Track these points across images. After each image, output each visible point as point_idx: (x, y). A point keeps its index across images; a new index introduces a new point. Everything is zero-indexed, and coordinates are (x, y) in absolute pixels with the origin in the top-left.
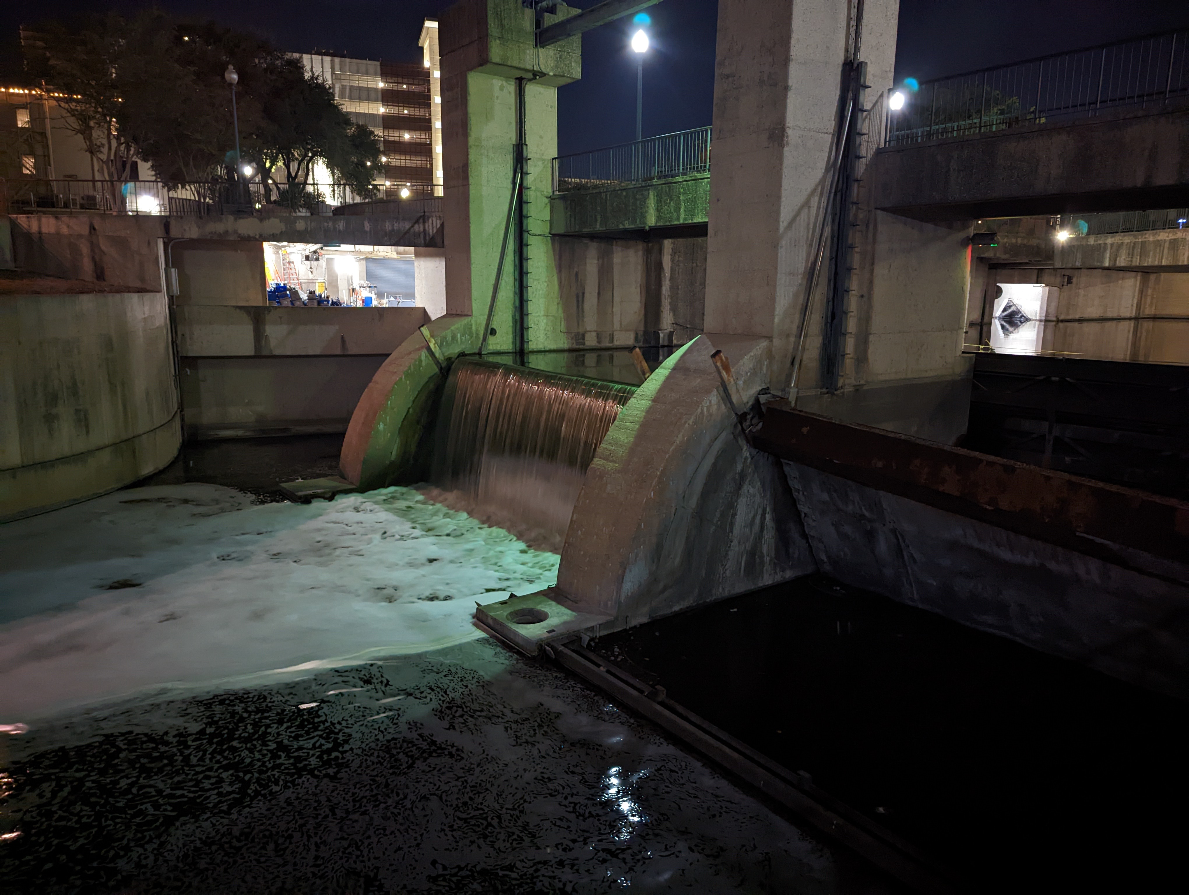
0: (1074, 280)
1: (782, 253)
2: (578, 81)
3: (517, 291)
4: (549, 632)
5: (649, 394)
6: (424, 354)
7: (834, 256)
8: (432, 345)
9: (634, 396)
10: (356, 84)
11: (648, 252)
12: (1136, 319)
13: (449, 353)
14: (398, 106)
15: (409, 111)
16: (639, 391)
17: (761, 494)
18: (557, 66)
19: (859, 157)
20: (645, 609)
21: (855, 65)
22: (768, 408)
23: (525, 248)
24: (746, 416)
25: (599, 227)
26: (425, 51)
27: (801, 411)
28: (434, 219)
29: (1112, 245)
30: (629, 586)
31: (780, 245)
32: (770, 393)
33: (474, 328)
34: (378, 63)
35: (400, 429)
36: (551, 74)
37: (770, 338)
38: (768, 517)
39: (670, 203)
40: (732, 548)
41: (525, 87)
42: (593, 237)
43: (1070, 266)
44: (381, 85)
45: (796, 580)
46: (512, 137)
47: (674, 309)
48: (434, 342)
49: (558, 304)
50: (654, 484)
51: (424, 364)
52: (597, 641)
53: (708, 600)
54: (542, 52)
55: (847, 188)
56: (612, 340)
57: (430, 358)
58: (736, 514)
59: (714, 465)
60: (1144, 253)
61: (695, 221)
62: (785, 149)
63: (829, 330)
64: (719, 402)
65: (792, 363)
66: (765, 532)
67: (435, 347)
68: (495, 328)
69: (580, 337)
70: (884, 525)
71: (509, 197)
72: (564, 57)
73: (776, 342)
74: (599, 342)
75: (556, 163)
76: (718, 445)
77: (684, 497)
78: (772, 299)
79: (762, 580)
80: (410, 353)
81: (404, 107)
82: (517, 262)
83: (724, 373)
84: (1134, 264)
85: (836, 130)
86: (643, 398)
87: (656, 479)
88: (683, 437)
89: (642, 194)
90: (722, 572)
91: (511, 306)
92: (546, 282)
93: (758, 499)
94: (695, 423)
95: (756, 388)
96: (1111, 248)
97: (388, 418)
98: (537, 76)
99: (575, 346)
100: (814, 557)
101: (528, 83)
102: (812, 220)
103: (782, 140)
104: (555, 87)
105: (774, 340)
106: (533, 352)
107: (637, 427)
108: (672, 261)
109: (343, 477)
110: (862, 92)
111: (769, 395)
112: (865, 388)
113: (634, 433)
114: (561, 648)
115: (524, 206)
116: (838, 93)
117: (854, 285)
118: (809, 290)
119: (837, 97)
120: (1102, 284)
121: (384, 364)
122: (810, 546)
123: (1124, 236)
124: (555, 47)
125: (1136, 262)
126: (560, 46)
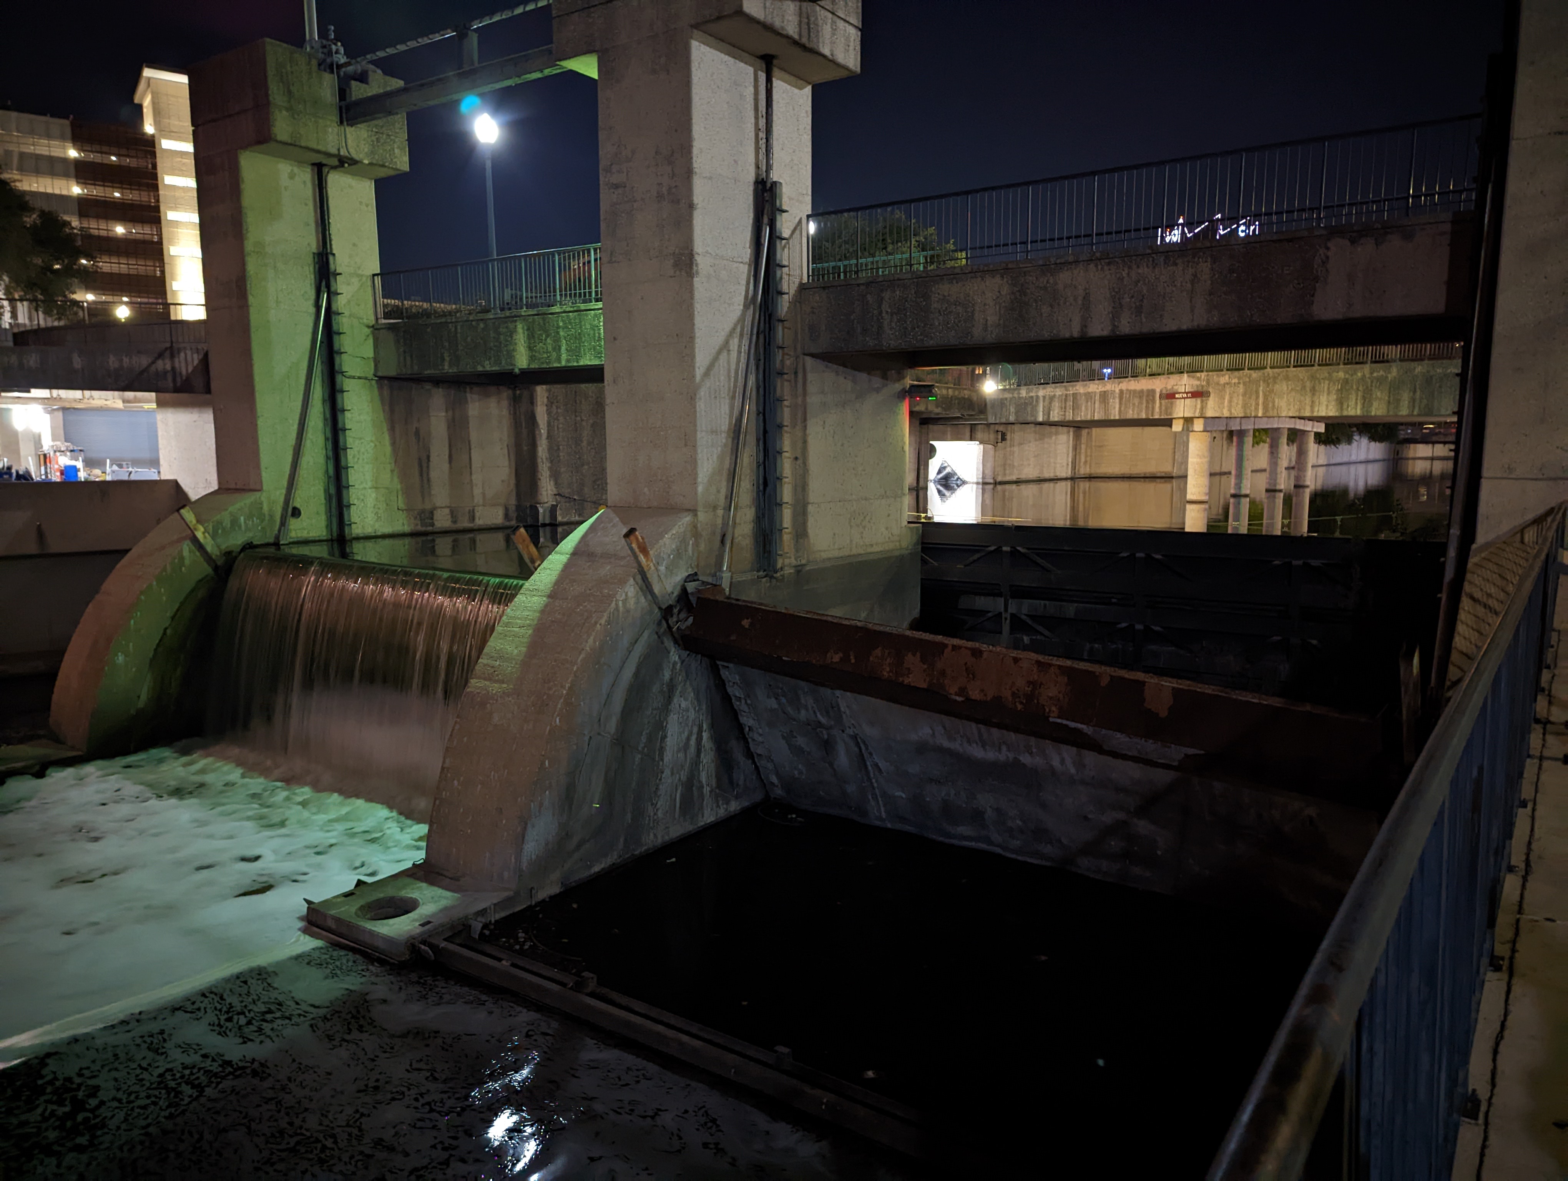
0: (1008, 437)
1: (701, 406)
2: (405, 174)
3: (330, 454)
4: (422, 925)
5: (542, 588)
6: (186, 548)
7: (761, 410)
8: (199, 535)
9: (521, 591)
10: (31, 149)
11: (515, 401)
12: (1072, 479)
13: (226, 545)
14: (104, 186)
15: (122, 194)
16: (527, 584)
17: (695, 709)
18: (372, 153)
19: (781, 293)
20: (556, 876)
21: (769, 185)
22: (698, 598)
23: (339, 396)
24: (672, 610)
25: (448, 368)
26: (145, 110)
27: (737, 600)
28: (189, 353)
29: (1044, 397)
30: (532, 847)
31: (698, 396)
32: (698, 580)
33: (265, 508)
34: (66, 122)
35: (151, 660)
36: (366, 162)
37: (694, 511)
38: (705, 735)
39: (546, 340)
40: (663, 780)
41: (326, 176)
42: (438, 381)
43: (1003, 420)
44: (73, 153)
45: (745, 812)
46: (311, 242)
47: (555, 475)
48: (202, 529)
49: (392, 471)
50: (559, 706)
51: (187, 562)
52: (492, 927)
53: (637, 853)
54: (351, 132)
55: (770, 330)
56: (472, 518)
57: (198, 554)
58: (666, 737)
59: (636, 674)
60: (1076, 408)
61: (581, 363)
62: (695, 279)
63: (762, 500)
64: (638, 593)
65: (723, 542)
66: (702, 755)
67: (205, 537)
68: (298, 505)
69: (427, 515)
70: (843, 731)
71: (311, 325)
72: (382, 141)
73: (701, 516)
74: (455, 522)
75: (378, 280)
76: (639, 649)
77: (599, 720)
78: (693, 462)
79: (703, 816)
80: (163, 548)
81: (113, 187)
82: (328, 415)
83: (642, 557)
84: (1067, 419)
85: (753, 259)
86: (535, 593)
87: (562, 700)
88: (595, 642)
89: (507, 327)
90: (652, 814)
91: (321, 474)
92: (372, 441)
93: (692, 714)
94: (609, 622)
95: (680, 575)
96: (1044, 401)
97: (131, 644)
98: (344, 162)
99: (420, 528)
100: (762, 780)
101: (331, 171)
102: (733, 367)
103: (691, 268)
104: (371, 179)
105: (699, 513)
106: (358, 539)
107: (530, 632)
108: (549, 413)
109: (56, 739)
110: (778, 217)
111: (697, 582)
112: (808, 568)
113: (526, 640)
114: (443, 944)
115: (336, 337)
116: (752, 215)
117: (787, 444)
118: (736, 451)
119: (751, 221)
120: (1036, 440)
121: (118, 566)
122: (757, 768)
123: (1056, 387)
124: (369, 126)
125: (1069, 417)
126: (376, 126)
